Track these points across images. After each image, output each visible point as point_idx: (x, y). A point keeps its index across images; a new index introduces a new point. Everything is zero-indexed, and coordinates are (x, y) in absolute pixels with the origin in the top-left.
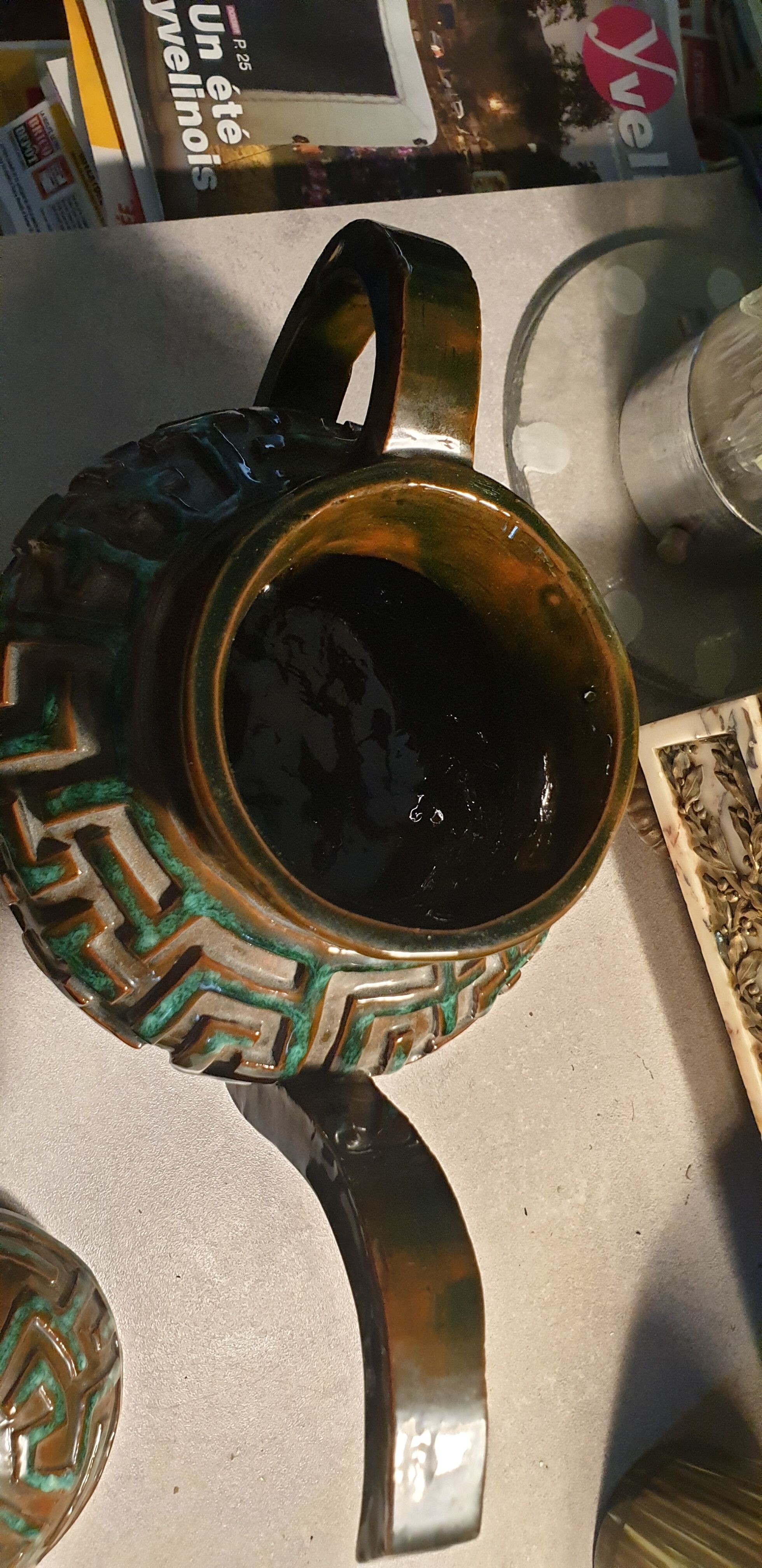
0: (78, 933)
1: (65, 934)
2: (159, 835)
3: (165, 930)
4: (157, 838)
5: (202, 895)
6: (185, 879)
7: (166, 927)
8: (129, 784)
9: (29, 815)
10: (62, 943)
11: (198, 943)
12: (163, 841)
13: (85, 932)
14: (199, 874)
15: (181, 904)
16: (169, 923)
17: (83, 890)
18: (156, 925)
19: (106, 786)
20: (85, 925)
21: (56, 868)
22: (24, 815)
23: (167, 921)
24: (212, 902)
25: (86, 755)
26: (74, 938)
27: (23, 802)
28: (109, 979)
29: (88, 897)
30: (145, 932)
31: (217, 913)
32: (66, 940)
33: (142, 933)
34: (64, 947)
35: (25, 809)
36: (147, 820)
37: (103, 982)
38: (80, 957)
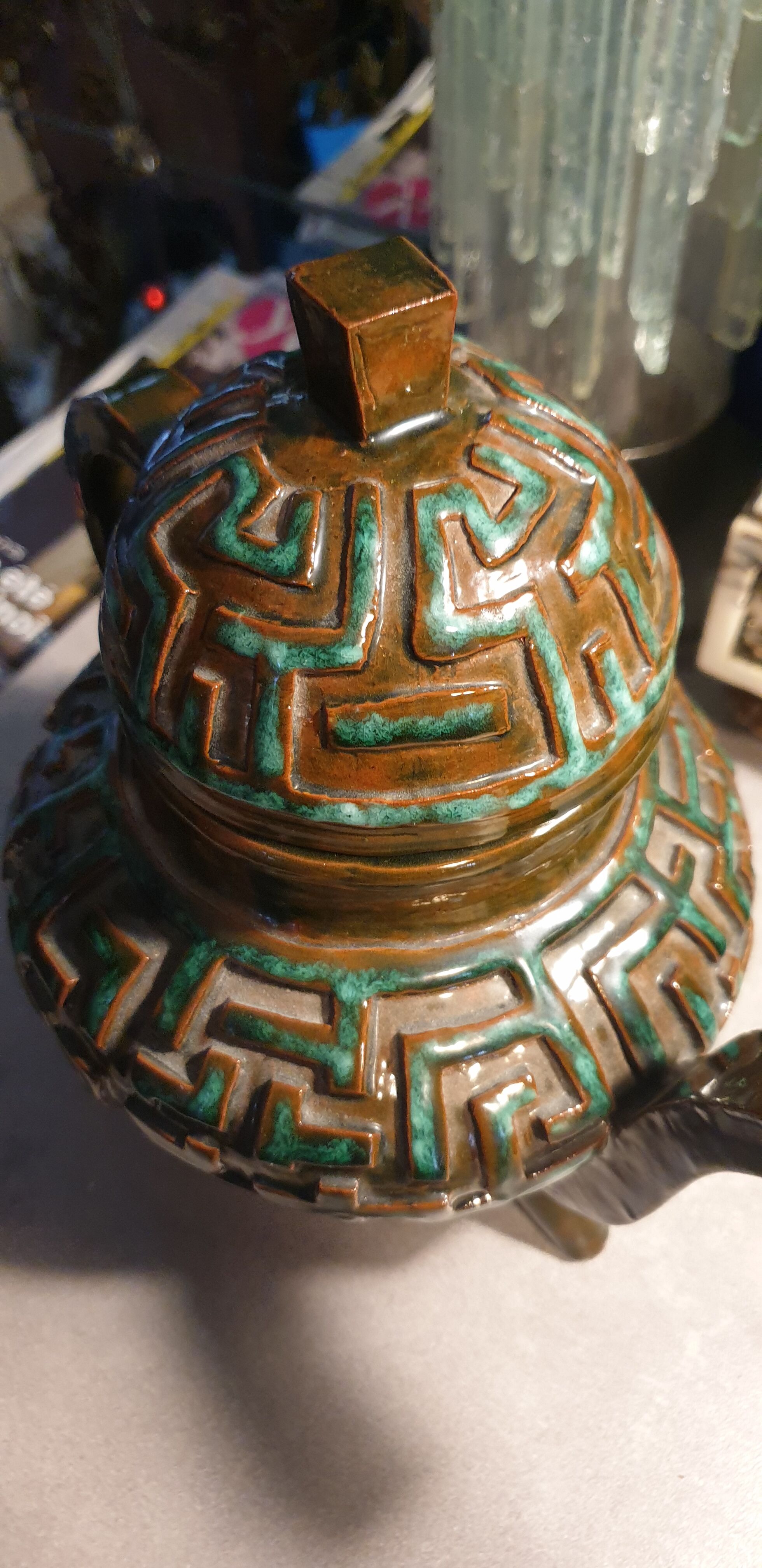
0: (281, 1118)
1: (272, 1131)
2: (270, 957)
3: (349, 1042)
4: (269, 962)
5: (351, 977)
6: (324, 976)
7: (348, 1036)
8: (208, 939)
9: (159, 1056)
10: (278, 1144)
11: (394, 1033)
12: (277, 960)
13: (285, 1112)
14: (332, 961)
15: (342, 1003)
16: (347, 1031)
17: (255, 1077)
18: (337, 1043)
19: (192, 959)
20: (280, 1105)
21: (214, 1076)
22: (155, 1059)
23: (344, 1030)
24: (366, 976)
25: (162, 958)
26: (282, 1128)
27: (146, 1049)
28: (346, 1140)
29: (264, 1079)
30: (335, 1059)
31: (379, 983)
32: (278, 1137)
33: (333, 1063)
34: (282, 1145)
35: (152, 1054)
36: (248, 953)
37: (344, 1147)
38: (304, 1142)
